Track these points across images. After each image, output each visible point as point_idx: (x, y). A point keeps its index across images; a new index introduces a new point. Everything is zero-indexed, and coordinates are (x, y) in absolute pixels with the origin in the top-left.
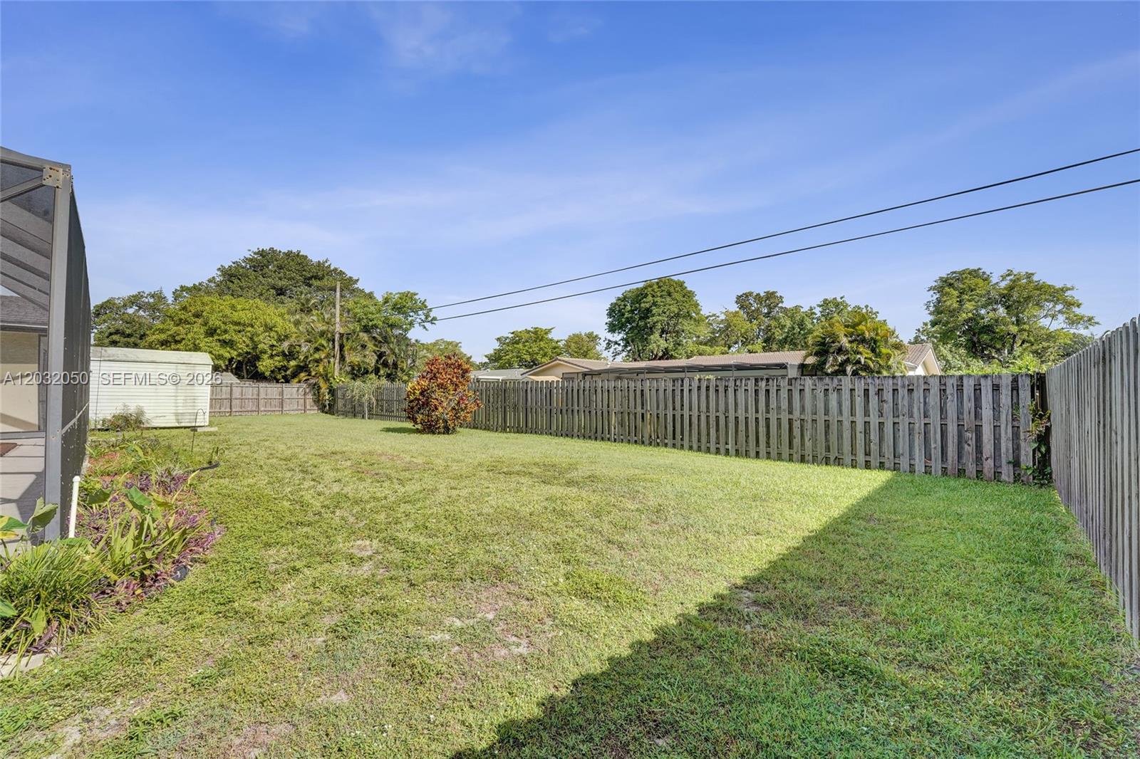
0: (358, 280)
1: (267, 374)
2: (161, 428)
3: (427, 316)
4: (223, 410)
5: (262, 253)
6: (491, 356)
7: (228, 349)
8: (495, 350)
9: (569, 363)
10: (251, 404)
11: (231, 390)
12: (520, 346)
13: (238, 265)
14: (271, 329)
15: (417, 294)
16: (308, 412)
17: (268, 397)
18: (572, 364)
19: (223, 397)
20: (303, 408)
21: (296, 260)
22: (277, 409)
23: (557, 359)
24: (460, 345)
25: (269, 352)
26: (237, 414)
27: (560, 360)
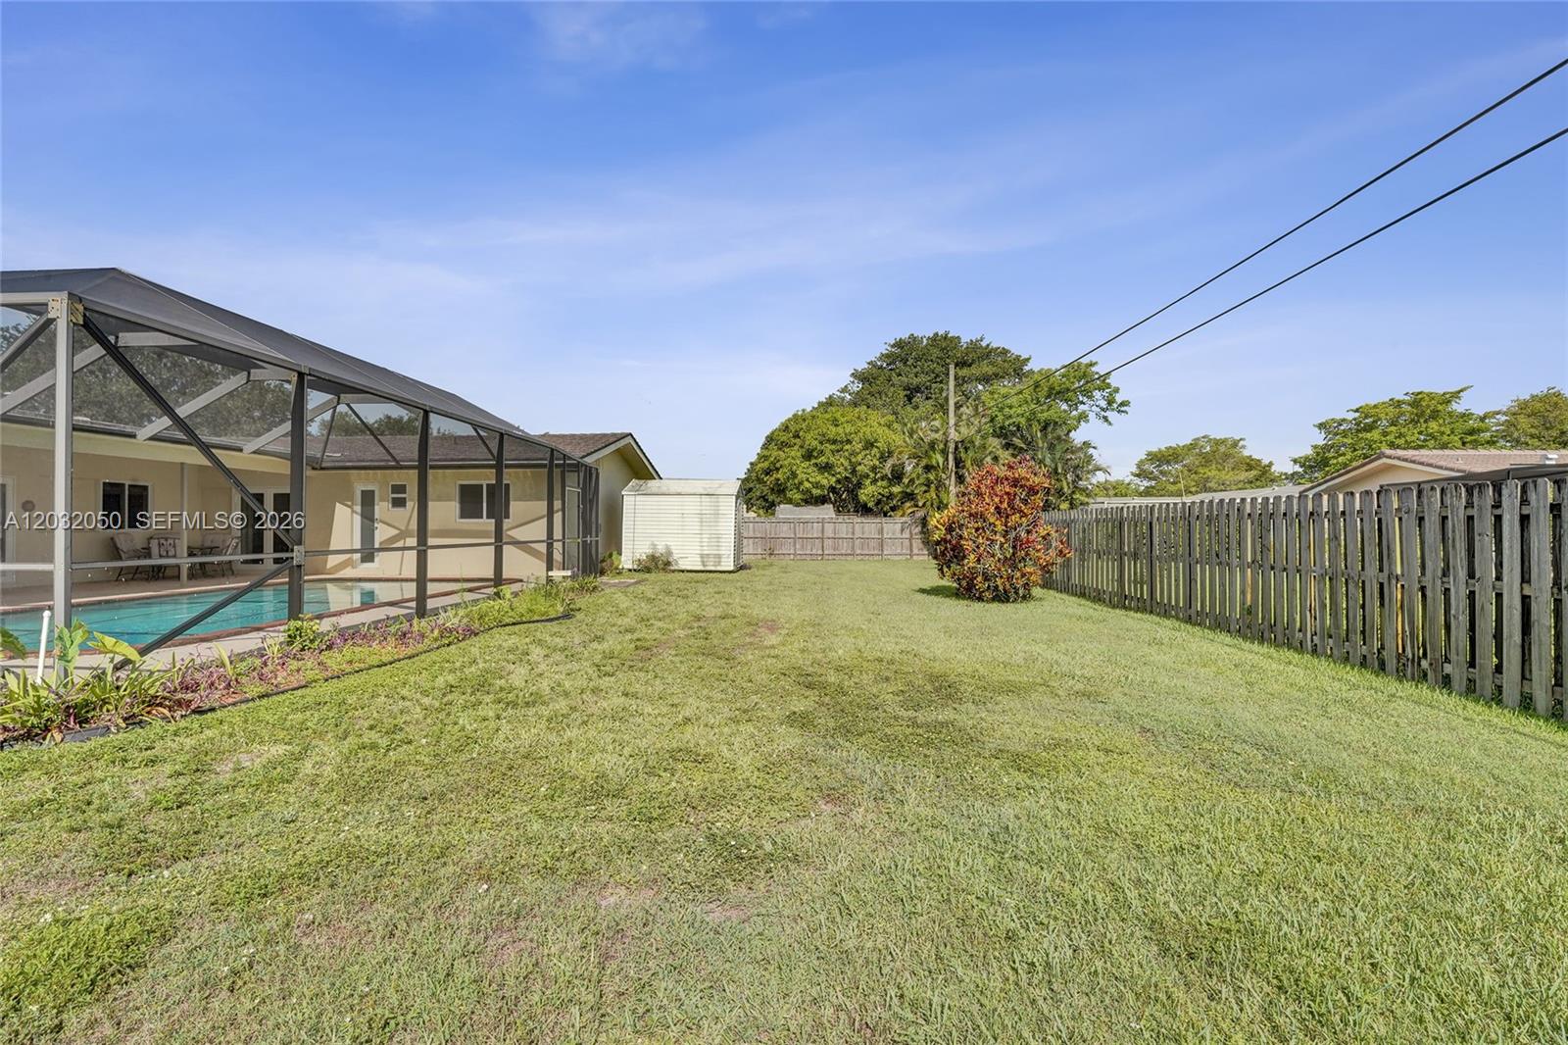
0: (1029, 359)
1: (870, 505)
2: (688, 571)
3: (1110, 403)
4: (814, 552)
5: (899, 344)
6: (1307, 458)
7: (826, 474)
8: (1315, 447)
9: (1414, 462)
10: (845, 544)
11: (823, 527)
12: (1375, 435)
13: (874, 366)
14: (872, 445)
15: (1096, 363)
16: (915, 557)
17: (864, 536)
18: (1422, 464)
19: (815, 536)
20: (909, 552)
21: (944, 345)
22: (876, 552)
23: (1382, 455)
24: (1241, 443)
25: (872, 475)
26: (830, 557)
27: (1390, 457)
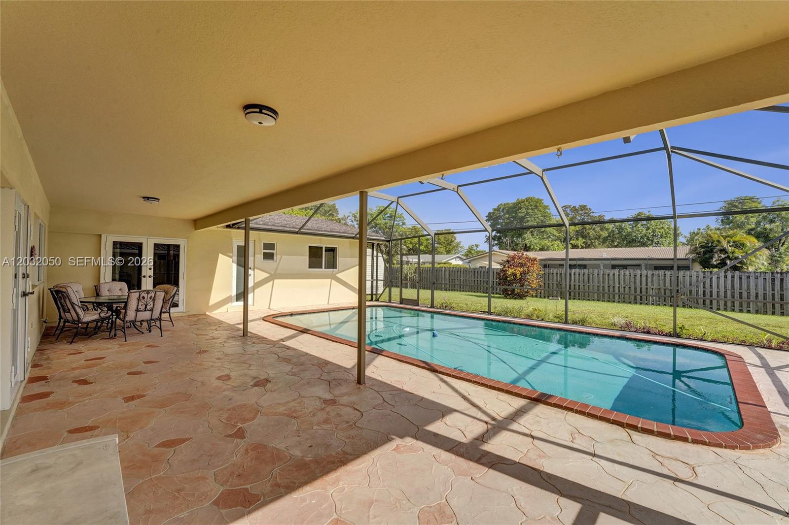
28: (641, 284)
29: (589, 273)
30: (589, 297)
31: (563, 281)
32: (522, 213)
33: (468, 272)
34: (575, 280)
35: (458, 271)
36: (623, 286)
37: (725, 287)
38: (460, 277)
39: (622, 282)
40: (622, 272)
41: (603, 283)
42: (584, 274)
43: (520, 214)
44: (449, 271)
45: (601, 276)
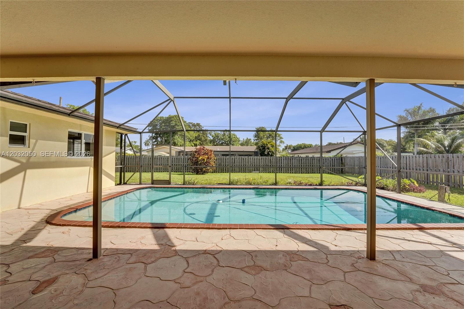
28: (257, 163)
29: (235, 158)
30: (235, 171)
31: (222, 163)
32: (173, 123)
33: (163, 159)
34: (228, 162)
35: (155, 158)
36: (250, 164)
37: (286, 163)
38: (157, 162)
39: (249, 162)
40: (249, 157)
41: (241, 163)
42: (232, 159)
43: (172, 124)
44: (148, 158)
45: (240, 159)
